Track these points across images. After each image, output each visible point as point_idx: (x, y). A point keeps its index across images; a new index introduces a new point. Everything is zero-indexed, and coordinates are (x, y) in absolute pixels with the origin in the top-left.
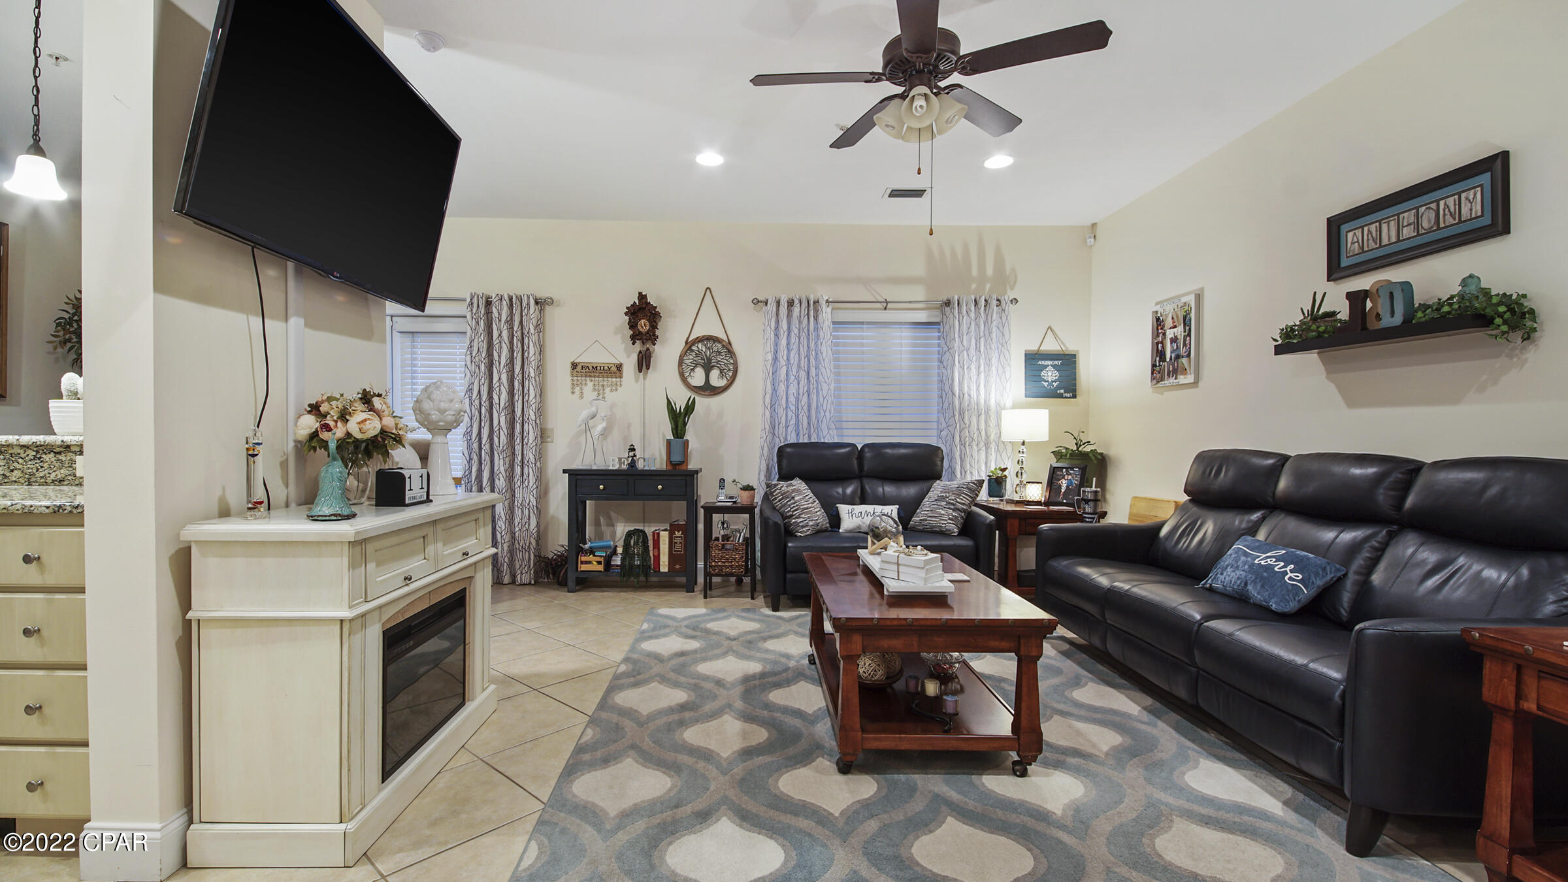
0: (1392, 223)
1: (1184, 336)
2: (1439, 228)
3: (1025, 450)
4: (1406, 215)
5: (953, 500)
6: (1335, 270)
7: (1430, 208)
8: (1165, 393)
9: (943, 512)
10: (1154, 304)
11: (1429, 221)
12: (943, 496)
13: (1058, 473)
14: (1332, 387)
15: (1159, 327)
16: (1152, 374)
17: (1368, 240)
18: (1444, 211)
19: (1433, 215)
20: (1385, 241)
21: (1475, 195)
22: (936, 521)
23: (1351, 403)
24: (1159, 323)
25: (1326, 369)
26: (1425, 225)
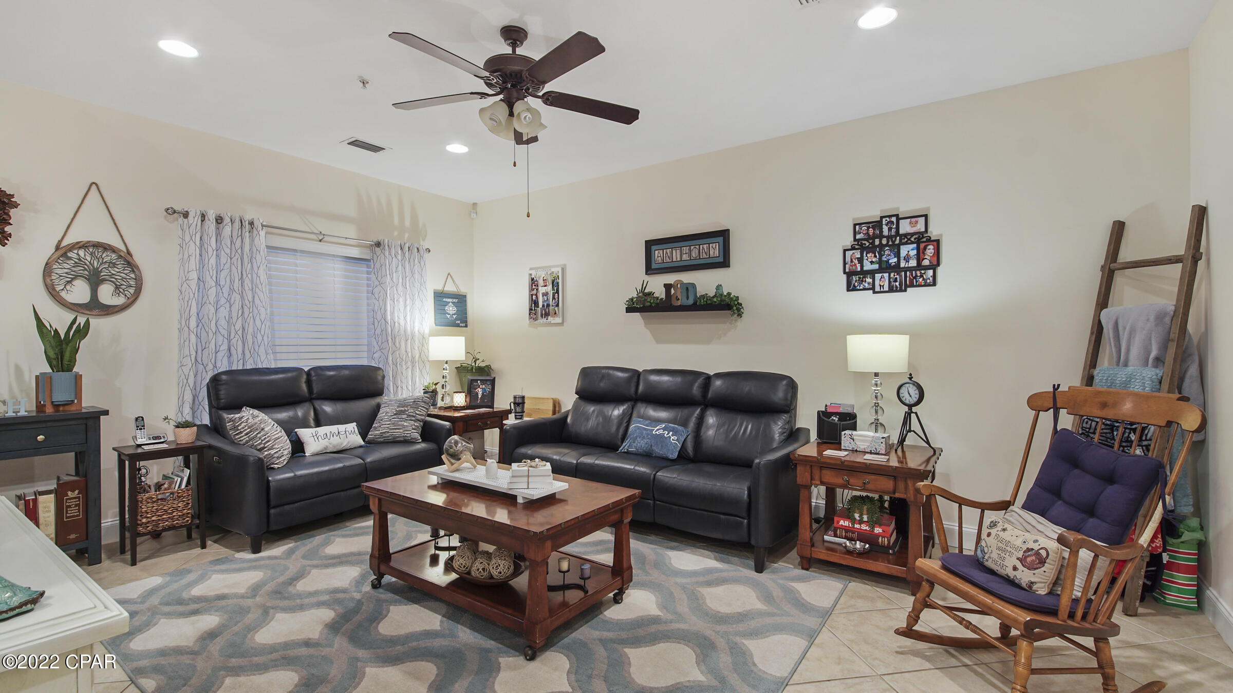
0: (678, 251)
1: (553, 293)
2: (700, 258)
3: (448, 368)
4: (684, 248)
5: (412, 413)
6: (650, 269)
7: (696, 248)
8: (538, 328)
9: (405, 424)
10: (528, 269)
11: (696, 254)
12: (402, 410)
13: (475, 384)
14: (648, 333)
15: (533, 285)
16: (530, 315)
17: (666, 257)
18: (702, 250)
19: (697, 251)
20: (674, 260)
21: (716, 246)
22: (400, 432)
23: (659, 341)
24: (533, 282)
25: (644, 322)
26: (694, 255)
